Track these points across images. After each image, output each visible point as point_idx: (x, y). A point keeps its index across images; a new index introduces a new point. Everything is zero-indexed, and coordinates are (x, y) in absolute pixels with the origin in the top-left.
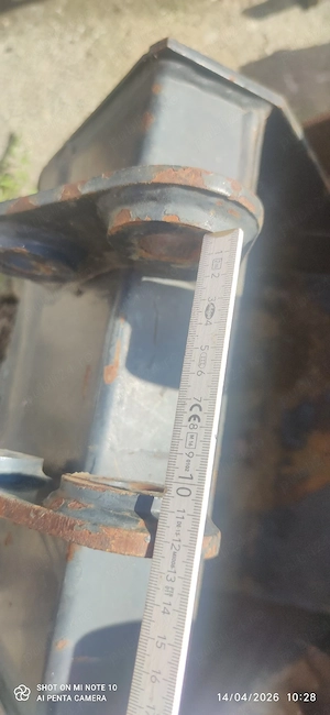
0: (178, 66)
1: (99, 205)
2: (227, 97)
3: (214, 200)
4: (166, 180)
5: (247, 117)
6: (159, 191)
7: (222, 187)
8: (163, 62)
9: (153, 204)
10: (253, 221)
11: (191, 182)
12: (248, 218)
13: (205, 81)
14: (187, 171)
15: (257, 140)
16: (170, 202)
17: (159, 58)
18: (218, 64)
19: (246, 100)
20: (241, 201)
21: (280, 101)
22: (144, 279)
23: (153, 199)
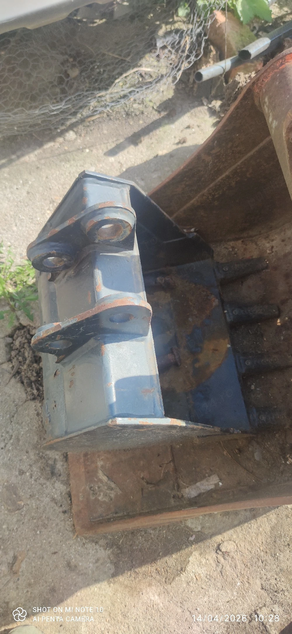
0: (91, 179)
1: (82, 223)
2: (112, 186)
3: (119, 209)
4: (103, 207)
5: (122, 192)
6: (101, 211)
7: (120, 205)
8: (85, 179)
9: (100, 215)
10: (132, 214)
11: (110, 205)
12: (131, 214)
13: (102, 182)
14: (108, 203)
15: (128, 199)
16: (105, 213)
17: (83, 176)
18: (106, 175)
19: (119, 185)
20: (127, 208)
21: (133, 183)
22: (101, 254)
23: (100, 214)
